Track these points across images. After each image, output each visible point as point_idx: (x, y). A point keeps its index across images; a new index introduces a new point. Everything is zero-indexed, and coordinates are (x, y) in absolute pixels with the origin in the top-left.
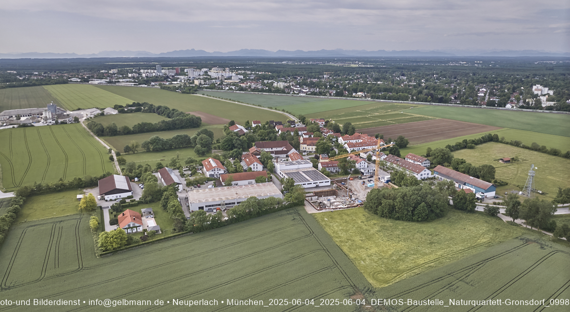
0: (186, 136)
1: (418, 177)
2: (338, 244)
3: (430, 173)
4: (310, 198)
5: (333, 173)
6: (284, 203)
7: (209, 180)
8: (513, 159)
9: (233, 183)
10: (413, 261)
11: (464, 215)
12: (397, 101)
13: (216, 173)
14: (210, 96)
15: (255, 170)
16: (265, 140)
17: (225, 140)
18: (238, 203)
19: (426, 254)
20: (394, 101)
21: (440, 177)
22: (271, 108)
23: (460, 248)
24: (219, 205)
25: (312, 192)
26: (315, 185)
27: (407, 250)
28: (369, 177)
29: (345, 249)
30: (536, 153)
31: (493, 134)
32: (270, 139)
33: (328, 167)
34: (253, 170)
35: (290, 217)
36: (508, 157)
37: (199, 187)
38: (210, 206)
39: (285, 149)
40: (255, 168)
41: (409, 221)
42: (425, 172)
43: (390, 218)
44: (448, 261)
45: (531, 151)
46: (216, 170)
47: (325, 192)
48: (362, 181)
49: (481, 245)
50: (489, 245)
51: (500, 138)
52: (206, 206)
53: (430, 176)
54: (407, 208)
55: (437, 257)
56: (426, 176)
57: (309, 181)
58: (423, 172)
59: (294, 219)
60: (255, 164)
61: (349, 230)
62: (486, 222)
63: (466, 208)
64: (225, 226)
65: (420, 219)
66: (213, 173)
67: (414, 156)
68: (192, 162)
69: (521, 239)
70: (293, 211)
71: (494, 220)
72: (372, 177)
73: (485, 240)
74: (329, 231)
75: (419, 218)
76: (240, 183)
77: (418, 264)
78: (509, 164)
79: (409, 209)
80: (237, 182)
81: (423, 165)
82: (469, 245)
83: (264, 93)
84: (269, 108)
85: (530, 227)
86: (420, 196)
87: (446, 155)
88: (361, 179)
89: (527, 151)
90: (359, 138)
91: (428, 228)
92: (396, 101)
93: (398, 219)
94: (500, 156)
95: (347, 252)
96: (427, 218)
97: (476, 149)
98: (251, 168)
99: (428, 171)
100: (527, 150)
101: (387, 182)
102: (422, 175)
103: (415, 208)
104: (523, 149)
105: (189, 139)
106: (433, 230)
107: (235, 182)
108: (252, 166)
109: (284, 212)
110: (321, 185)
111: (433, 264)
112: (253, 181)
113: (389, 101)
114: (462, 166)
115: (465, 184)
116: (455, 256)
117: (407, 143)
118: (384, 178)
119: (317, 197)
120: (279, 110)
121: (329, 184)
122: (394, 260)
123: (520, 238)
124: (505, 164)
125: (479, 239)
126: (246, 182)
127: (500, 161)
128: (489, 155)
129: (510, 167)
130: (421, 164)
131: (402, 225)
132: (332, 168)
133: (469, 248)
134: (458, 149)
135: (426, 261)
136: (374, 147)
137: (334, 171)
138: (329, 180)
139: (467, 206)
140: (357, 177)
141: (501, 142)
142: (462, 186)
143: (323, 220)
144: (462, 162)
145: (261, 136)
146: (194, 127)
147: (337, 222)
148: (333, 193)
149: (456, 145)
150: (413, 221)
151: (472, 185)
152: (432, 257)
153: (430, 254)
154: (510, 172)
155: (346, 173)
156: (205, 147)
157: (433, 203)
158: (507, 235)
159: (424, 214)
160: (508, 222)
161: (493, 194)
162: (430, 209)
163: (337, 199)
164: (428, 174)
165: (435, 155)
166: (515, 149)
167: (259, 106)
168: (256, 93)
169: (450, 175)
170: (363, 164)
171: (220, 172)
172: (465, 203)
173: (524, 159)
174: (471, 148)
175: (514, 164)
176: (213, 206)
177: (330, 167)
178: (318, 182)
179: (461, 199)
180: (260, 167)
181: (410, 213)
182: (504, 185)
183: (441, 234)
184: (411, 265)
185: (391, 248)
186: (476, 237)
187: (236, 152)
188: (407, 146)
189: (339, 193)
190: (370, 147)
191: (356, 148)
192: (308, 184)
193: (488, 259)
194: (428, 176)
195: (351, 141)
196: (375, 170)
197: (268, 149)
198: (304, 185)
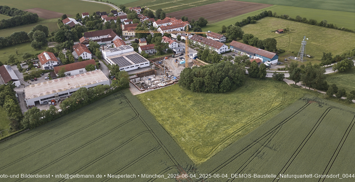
0: (24, 33)
1: (218, 51)
2: (161, 123)
3: (227, 47)
4: (134, 80)
5: (151, 54)
6: (111, 89)
7: (44, 72)
8: (285, 30)
9: (66, 73)
10: (224, 132)
11: (257, 82)
13: (51, 65)
15: (85, 58)
16: (93, 29)
17: (57, 34)
18: (70, 93)
19: (234, 123)
21: (235, 50)
23: (260, 114)
24: (54, 97)
25: (135, 74)
26: (137, 68)
27: (218, 121)
28: (180, 55)
29: (167, 127)
30: (299, 23)
31: (267, 11)
32: (97, 28)
33: (146, 50)
34: (83, 58)
35: (117, 101)
36: (281, 29)
37: (36, 80)
38: (45, 99)
39: (110, 36)
40: (85, 56)
41: (216, 93)
43: (201, 92)
44: (252, 128)
45: (296, 23)
46: (50, 62)
47: (146, 73)
48: (175, 59)
49: (274, 109)
50: (281, 108)
51: (273, 13)
52: (41, 100)
53: (227, 50)
54: (214, 83)
55: (243, 125)
56: (224, 50)
57: (131, 64)
58: (222, 48)
59: (122, 102)
60: (85, 53)
61: (169, 108)
62: (276, 87)
63: (259, 76)
64: (59, 117)
65: (225, 91)
66: (47, 65)
67: (213, 34)
68: (29, 57)
69: (303, 100)
70: (120, 95)
71: (280, 84)
72: (182, 55)
73: (277, 104)
74: (152, 111)
75: (224, 89)
76: (72, 72)
77: (229, 134)
78: (283, 35)
79: (216, 84)
80: (69, 72)
81: (221, 41)
82: (266, 110)
85: (308, 88)
86: (224, 72)
87: (238, 32)
88: (174, 57)
89: (293, 23)
90: (169, 21)
91: (232, 97)
93: (207, 92)
94: (275, 28)
95: (169, 130)
96: (230, 89)
97: (257, 24)
98: (81, 58)
99: (225, 47)
100: (293, 22)
101: (195, 58)
102: (221, 50)
103: (220, 82)
104: (290, 21)
105: (26, 35)
106: (236, 99)
107: (67, 72)
108: (82, 55)
109: (112, 97)
110: (142, 66)
111: (240, 132)
112: (84, 69)
114: (251, 40)
115: (255, 55)
116: (257, 122)
117: (207, 22)
118: (192, 55)
119: (139, 78)
120: (104, 2)
121: (148, 65)
122: (208, 133)
123: (302, 99)
124: (280, 35)
125: (272, 104)
126: (77, 71)
127: (276, 32)
128: (267, 28)
129: (284, 36)
130: (219, 40)
131: (211, 97)
132: (150, 50)
133: (267, 113)
134: (244, 25)
135: (235, 130)
136: (181, 28)
137: (152, 53)
138: (149, 62)
139: (260, 75)
140: (171, 56)
141: (274, 16)
142: (252, 56)
143: (146, 101)
144: (251, 37)
145: (90, 26)
146: (33, 23)
147: (158, 101)
148: (152, 73)
149: (243, 22)
150: (219, 92)
151: (260, 56)
152: (239, 125)
153: (237, 122)
154: (285, 41)
155: (162, 53)
156: (40, 41)
157: (234, 76)
158: (293, 97)
159: (227, 87)
160: (291, 85)
161: (276, 61)
162: (232, 81)
163: (156, 77)
164: (226, 49)
165: (229, 32)
166: (285, 21)
169: (243, 48)
170: (175, 44)
171: (54, 64)
172: (258, 73)
173: (293, 29)
174: (254, 23)
175: (286, 34)
176: (47, 99)
177: (148, 49)
178: (139, 64)
179: (255, 70)
180: (89, 56)
181: (217, 87)
182: (283, 52)
183: (243, 102)
184: (223, 136)
185: (205, 121)
186: (270, 102)
187: (68, 43)
188: (207, 25)
189: (157, 71)
190: (178, 28)
191: (168, 30)
192: (131, 67)
193: (282, 122)
194: (226, 50)
195: (163, 24)
196: (184, 49)
197: (96, 37)
198: (127, 68)
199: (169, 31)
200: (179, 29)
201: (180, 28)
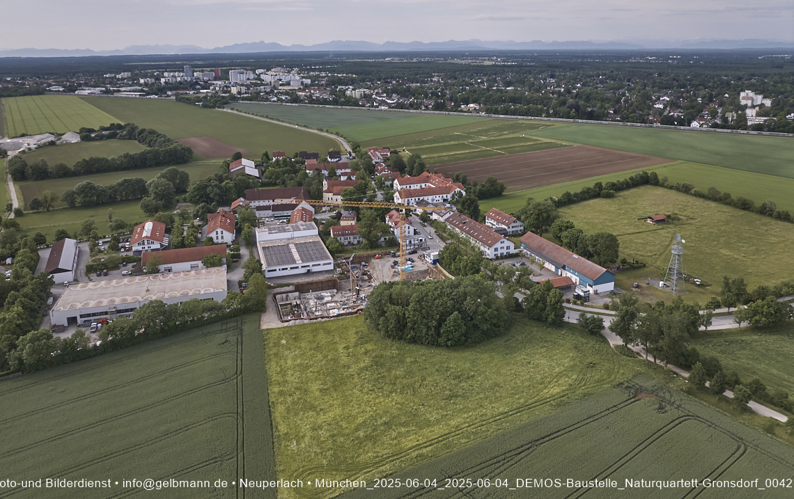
0: (141, 181)
1: (489, 253)
2: (271, 400)
3: (512, 246)
4: (284, 295)
5: (353, 244)
7: (127, 260)
8: (669, 217)
9: (162, 267)
10: (395, 442)
11: (536, 331)
12: (524, 117)
13: (146, 248)
14: (241, 112)
15: (220, 241)
16: (275, 184)
19: (428, 424)
20: (519, 117)
21: (529, 253)
22: (321, 130)
23: (501, 410)
24: (106, 313)
25: (292, 284)
26: (304, 270)
27: (396, 412)
28: (410, 254)
29: (279, 411)
30: (713, 204)
31: (649, 172)
32: (283, 184)
33: (343, 235)
34: (215, 241)
35: (220, 337)
36: (663, 212)
37: (106, 275)
38: (89, 315)
39: (294, 202)
40: (220, 237)
41: (433, 345)
42: (502, 245)
43: (400, 338)
44: (463, 441)
45: (707, 202)
46: (146, 242)
47: (317, 283)
48: (393, 260)
49: (544, 402)
50: (561, 402)
51: (660, 178)
52: (81, 316)
53: (512, 251)
54: (425, 321)
55: (447, 431)
56: (505, 251)
57: (294, 261)
58: (498, 245)
59: (226, 341)
60: (219, 230)
61: (311, 366)
62: (576, 348)
63: (547, 318)
64: (90, 357)
65: (449, 343)
66: (140, 248)
67: (499, 214)
68: (122, 228)
69: (627, 387)
70: (234, 324)
71: (592, 342)
72: (414, 252)
73: (556, 390)
74: (273, 368)
75: (448, 340)
76: (175, 266)
77: (401, 448)
78: (661, 227)
79: (430, 324)
80: (169, 265)
81: (511, 230)
82: (522, 401)
83: (327, 106)
84: (318, 129)
85: (651, 359)
86: (453, 299)
87: (544, 214)
88: (394, 256)
89: (699, 202)
90: (427, 180)
91: (459, 361)
92: (522, 117)
93: (413, 341)
94: (651, 211)
95: (278, 419)
96: (466, 341)
97: (615, 199)
98: (211, 239)
99: (507, 243)
100: (701, 200)
101: (435, 262)
102: (496, 250)
103: (441, 322)
104: (694, 198)
105: (144, 186)
106: (468, 365)
107: (166, 266)
108: (213, 235)
109: (217, 327)
110: (315, 269)
111: (428, 449)
112: (199, 263)
113: (512, 117)
115: (564, 268)
116: (483, 428)
117: (503, 189)
118: (429, 255)
119: (297, 294)
120: (332, 133)
121: (331, 267)
122: (358, 438)
123: (626, 384)
124: (657, 227)
125: (546, 387)
126: (187, 265)
127: (649, 221)
128: (633, 209)
129: (661, 231)
130: (506, 227)
131: (421, 354)
132: (352, 237)
133: (519, 410)
134: (585, 199)
135: (420, 442)
136: (445, 196)
137: (356, 242)
138: (332, 261)
139: (548, 315)
140: (389, 253)
141: (662, 186)
142: (560, 270)
143: (277, 344)
144: (567, 227)
145: (270, 178)
146: (178, 163)
147: (300, 348)
148: (332, 285)
149: (583, 193)
150: (439, 345)
151: (575, 271)
152: (438, 430)
153: (438, 422)
154: (658, 242)
155: (373, 245)
156: (162, 199)
157: (475, 312)
158: (605, 377)
159: (457, 334)
160: (617, 347)
161: (610, 286)
162: (472, 323)
163: (337, 295)
164: (508, 248)
166: (682, 198)
167: (304, 126)
168: (315, 106)
169: (544, 250)
170: (407, 230)
171: (153, 247)
172: (545, 309)
173: (691, 216)
174: (609, 196)
175: (671, 226)
176: (94, 315)
177: (348, 234)
178: (311, 264)
179: (538, 301)
180: (228, 237)
181: (432, 332)
182: (640, 267)
183: (480, 375)
184: (386, 451)
185: (369, 409)
186: (541, 384)
187: (203, 208)
188: (503, 193)
189: (344, 283)
190: (438, 196)
191: (413, 199)
192: (291, 268)
193: (543, 438)
194: (508, 251)
195: (412, 186)
196: (421, 240)
197: (267, 201)
198: (283, 269)
199: (417, 199)
200: (439, 199)
201: (441, 196)
